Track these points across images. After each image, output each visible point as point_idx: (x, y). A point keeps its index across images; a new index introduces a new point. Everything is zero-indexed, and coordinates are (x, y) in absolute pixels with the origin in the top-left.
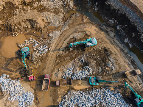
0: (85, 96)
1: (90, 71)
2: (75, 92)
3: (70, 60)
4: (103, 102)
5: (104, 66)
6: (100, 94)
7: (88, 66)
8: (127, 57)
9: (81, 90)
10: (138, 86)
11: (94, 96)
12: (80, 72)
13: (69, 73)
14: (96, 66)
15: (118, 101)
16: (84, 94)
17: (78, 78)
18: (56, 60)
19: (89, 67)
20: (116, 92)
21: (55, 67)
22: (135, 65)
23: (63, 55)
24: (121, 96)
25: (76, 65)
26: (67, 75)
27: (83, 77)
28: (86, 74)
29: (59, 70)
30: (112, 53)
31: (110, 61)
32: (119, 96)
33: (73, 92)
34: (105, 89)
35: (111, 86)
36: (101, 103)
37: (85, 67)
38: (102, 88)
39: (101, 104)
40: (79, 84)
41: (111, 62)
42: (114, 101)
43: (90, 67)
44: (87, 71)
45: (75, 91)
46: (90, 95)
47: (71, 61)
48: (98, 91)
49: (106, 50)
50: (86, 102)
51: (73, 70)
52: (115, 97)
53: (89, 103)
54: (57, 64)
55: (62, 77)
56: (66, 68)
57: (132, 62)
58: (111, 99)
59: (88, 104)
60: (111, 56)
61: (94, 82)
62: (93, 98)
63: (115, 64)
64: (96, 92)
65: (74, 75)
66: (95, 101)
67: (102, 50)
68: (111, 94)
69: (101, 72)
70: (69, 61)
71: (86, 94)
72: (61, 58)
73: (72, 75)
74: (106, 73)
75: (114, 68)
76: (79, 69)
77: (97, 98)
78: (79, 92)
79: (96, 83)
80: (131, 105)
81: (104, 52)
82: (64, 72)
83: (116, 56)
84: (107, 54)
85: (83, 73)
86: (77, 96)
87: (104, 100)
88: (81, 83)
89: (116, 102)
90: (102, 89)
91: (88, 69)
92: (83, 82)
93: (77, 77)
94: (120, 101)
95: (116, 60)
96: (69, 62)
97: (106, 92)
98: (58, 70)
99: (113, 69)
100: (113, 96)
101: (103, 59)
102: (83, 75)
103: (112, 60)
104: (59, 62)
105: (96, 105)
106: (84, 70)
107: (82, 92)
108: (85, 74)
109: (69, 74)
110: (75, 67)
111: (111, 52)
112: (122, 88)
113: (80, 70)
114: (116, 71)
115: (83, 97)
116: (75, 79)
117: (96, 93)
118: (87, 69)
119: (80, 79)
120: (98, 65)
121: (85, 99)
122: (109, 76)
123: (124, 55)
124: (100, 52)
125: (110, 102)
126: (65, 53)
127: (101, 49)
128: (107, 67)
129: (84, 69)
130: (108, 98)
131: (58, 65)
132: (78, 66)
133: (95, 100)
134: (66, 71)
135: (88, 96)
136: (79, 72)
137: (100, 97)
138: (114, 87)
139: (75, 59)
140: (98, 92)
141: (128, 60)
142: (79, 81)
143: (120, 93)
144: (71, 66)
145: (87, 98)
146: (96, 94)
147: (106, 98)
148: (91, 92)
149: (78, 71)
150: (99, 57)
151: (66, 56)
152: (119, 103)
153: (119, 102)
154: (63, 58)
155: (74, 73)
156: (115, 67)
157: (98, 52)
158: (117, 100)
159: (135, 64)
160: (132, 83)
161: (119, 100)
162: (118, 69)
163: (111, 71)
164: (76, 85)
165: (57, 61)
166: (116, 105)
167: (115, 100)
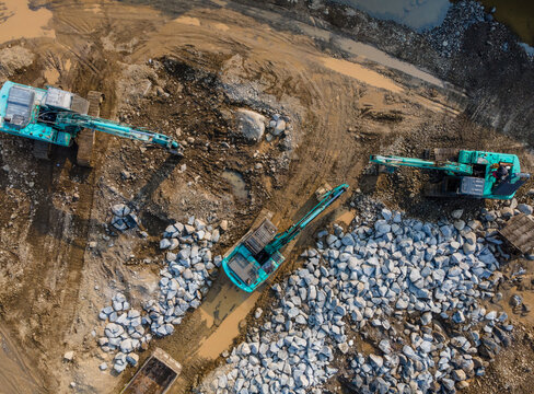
0: (269, 352)
1: (201, 234)
2: (221, 378)
3: (70, 269)
4: (353, 308)
5: (240, 154)
6: (320, 286)
7: (173, 222)
8: (293, 17)
9: (236, 342)
10: (429, 114)
11: (302, 320)
12: (164, 281)
13: (126, 329)
14: (204, 185)
15: (401, 249)
16: (263, 349)
17: (180, 311)
18: (15, 333)
19: (180, 226)
20: (370, 217)
21: (41, 366)
22: (355, 21)
23: (19, 279)
24: (398, 219)
25: (122, 268)
26: (128, 344)
27: (194, 286)
28: (194, 262)
29: (72, 361)
30: (217, 62)
31: (243, 104)
32: (391, 222)
33: (211, 385)
34: (320, 245)
35: (333, 213)
36: (350, 319)
37: (165, 243)
38: (305, 254)
39: (353, 323)
40: (209, 324)
41: (249, 107)
42: (392, 265)
43: (185, 222)
44: (189, 244)
45: (219, 372)
46: (285, 330)
47: (84, 272)
48: (300, 282)
49: (178, 69)
50: (297, 373)
51: (129, 298)
52: (383, 244)
53: (308, 364)
54: (37, 344)
55: (115, 373)
56: (93, 318)
57: (329, 18)
58: (374, 266)
59: (310, 372)
60: (224, 79)
61: (253, 273)
62: (307, 325)
63: (270, 100)
64: (298, 293)
65: (154, 319)
66: (321, 335)
67: (163, 83)
68: (357, 248)
69: (247, 188)
70: (73, 275)
71: (266, 338)
72: (22, 303)
73: (146, 325)
74: (271, 174)
75: (281, 125)
76: (146, 271)
77: (320, 318)
78: (234, 358)
79: (267, 265)
80: (458, 214)
81: (180, 88)
82: (99, 344)
83: (245, 57)
84: (202, 80)
85: (182, 275)
86: (241, 381)
87: (351, 301)
88: (216, 314)
89: (398, 259)
90: (308, 258)
91: (185, 233)
92: (216, 302)
93: (171, 312)
94: (411, 242)
95: (258, 77)
96: (79, 279)
97: (335, 254)
98: (66, 366)
99: (283, 135)
100: (371, 247)
101: (207, 124)
102: (191, 280)
103: (244, 93)
104: (35, 324)
105: (340, 345)
106: (172, 256)
107: (246, 348)
108: (192, 266)
109: (131, 331)
110: (123, 281)
111: (207, 55)
112: (379, 179)
113: (154, 271)
114: (301, 126)
115: (268, 361)
116: (176, 325)
117: (304, 298)
118: (181, 242)
119: (195, 303)
120: (208, 171)
121: (280, 366)
122: (291, 176)
123: (275, 17)
124: (162, 102)
125: (380, 282)
126: (17, 258)
127: (154, 83)
128: (252, 143)
129: (167, 248)
130: (359, 277)
131: (45, 343)
132: (129, 263)
133: (320, 329)
134: (106, 336)
135: (281, 343)
136: (160, 284)
137: (327, 300)
138: (347, 205)
139: (93, 244)
140: (307, 286)
141: (310, 24)
142: (195, 314)
143: (389, 206)
144: (108, 292)
145: (283, 355)
146: (306, 301)
147: (351, 285)
148: (279, 311)
149: (152, 287)
150: (179, 132)
151: (41, 271)
152: (413, 253)
153: (408, 250)
154: (37, 293)
155: (145, 310)
156: (283, 117)
157: (156, 111)
158: (393, 248)
159: (353, 18)
160: (401, 119)
161: (404, 243)
162: (301, 110)
163: (282, 148)
164: (203, 340)
165: (23, 331)
166: (404, 270)
167: (389, 251)
